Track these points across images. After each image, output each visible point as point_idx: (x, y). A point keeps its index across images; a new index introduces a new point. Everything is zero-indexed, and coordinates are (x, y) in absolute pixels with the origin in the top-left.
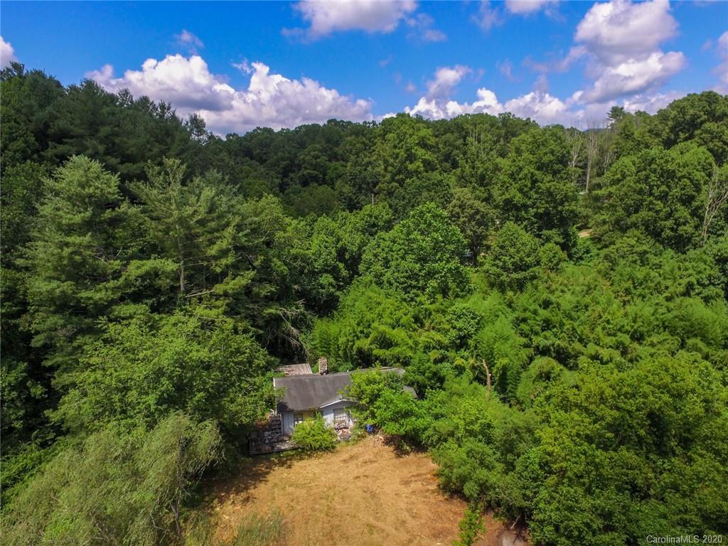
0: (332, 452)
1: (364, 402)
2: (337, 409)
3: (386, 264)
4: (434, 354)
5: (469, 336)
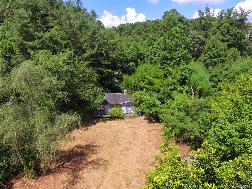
0: (123, 120)
1: (137, 103)
2: (127, 106)
3: (155, 55)
4: (170, 87)
5: (186, 78)
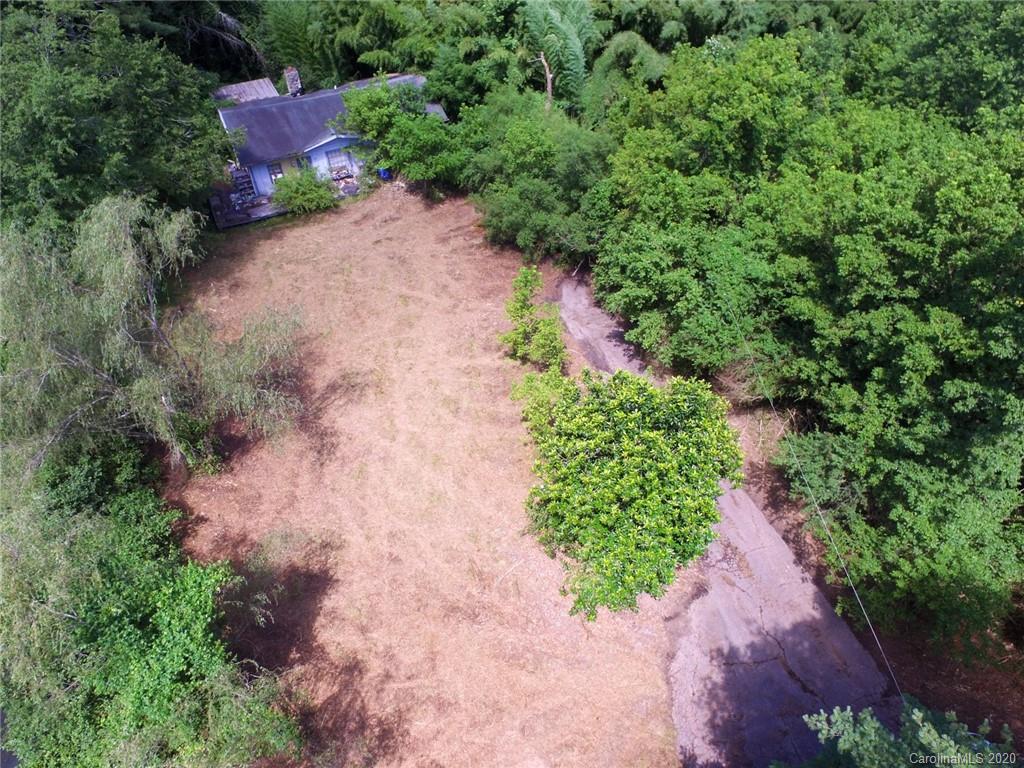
0: (336, 213)
1: (369, 137)
2: (331, 152)
4: (465, 45)
5: (517, 7)
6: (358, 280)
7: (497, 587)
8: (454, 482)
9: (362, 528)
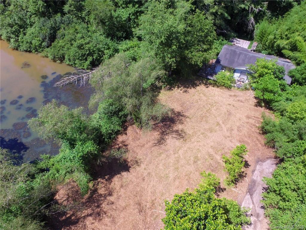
2: (243, 72)
6: (213, 110)
7: (153, 212)
8: (174, 177)
9: (146, 165)
